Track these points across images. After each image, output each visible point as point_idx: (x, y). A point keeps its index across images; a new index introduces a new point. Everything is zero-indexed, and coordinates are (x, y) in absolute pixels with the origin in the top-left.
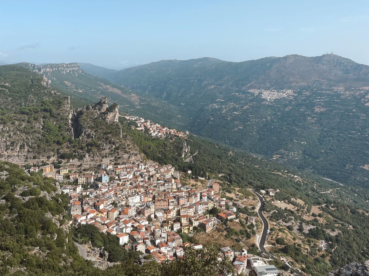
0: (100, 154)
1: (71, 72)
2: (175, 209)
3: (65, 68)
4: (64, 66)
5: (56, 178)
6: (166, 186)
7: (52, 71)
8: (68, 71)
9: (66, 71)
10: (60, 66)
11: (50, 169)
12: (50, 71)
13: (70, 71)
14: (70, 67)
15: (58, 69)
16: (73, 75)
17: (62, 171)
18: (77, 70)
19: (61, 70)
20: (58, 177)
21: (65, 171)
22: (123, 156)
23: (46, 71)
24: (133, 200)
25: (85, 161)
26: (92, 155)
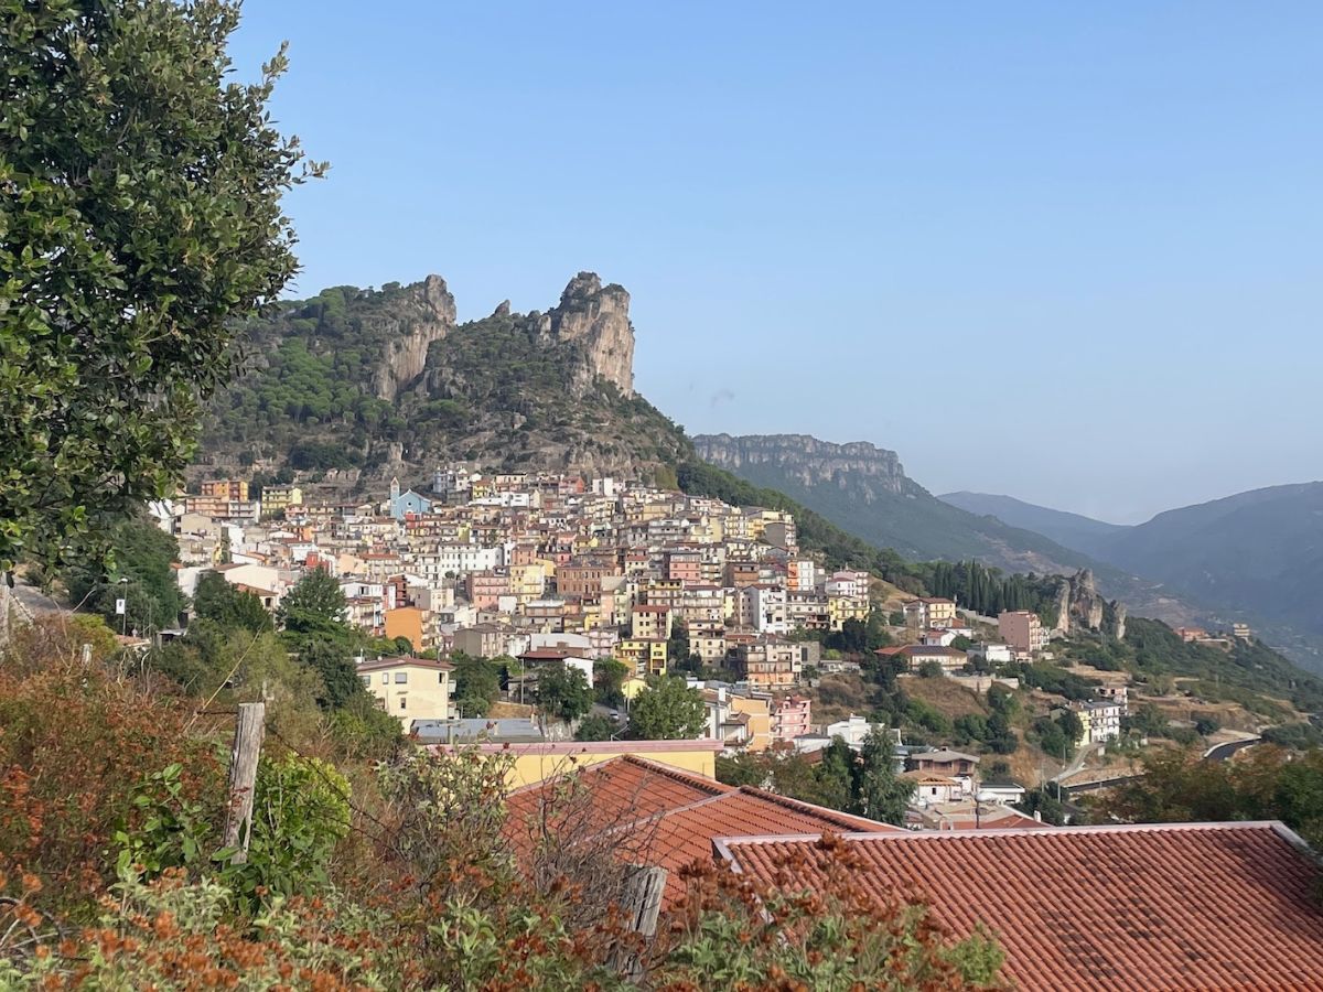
0: (453, 450)
1: (843, 482)
2: (629, 586)
3: (810, 456)
4: (808, 450)
5: (227, 511)
6: (654, 531)
7: (741, 466)
8: (829, 476)
9: (814, 473)
10: (785, 445)
11: (231, 490)
12: (732, 462)
13: (836, 475)
14: (840, 457)
15: (775, 461)
16: (852, 495)
17: (271, 498)
18: (875, 476)
19: (788, 466)
20: (236, 508)
21: (281, 498)
22: (543, 450)
23: (708, 459)
24: (464, 561)
25: (385, 474)
26: (420, 453)
